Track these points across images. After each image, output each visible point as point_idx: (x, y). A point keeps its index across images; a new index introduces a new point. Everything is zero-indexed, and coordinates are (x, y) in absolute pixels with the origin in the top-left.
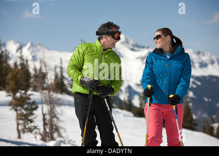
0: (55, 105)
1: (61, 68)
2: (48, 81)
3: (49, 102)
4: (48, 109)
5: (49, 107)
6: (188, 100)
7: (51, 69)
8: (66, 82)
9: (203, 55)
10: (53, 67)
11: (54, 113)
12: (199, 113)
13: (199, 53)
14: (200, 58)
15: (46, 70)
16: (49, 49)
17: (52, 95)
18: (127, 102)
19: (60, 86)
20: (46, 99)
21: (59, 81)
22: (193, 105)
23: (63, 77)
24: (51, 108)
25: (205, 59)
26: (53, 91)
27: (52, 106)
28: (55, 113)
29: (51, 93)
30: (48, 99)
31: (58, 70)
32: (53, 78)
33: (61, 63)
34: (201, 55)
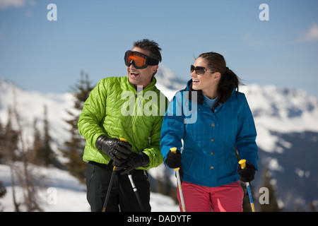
0: (37, 188)
1: (46, 122)
2: (23, 145)
3: (25, 183)
4: (25, 196)
5: (26, 192)
6: (269, 174)
7: (27, 125)
8: (54, 147)
9: (295, 95)
10: (31, 120)
11: (35, 203)
12: (289, 196)
13: (286, 92)
14: (288, 101)
15: (20, 126)
16: (24, 89)
17: (31, 170)
18: (163, 180)
19: (43, 154)
20: (20, 177)
21: (43, 145)
22: (278, 184)
23: (48, 139)
24: (30, 193)
25: (297, 102)
26: (31, 163)
27: (31, 189)
28: (37, 202)
29: (30, 167)
30: (24, 177)
31: (40, 126)
32: (31, 139)
33: (46, 113)
34: (290, 95)
